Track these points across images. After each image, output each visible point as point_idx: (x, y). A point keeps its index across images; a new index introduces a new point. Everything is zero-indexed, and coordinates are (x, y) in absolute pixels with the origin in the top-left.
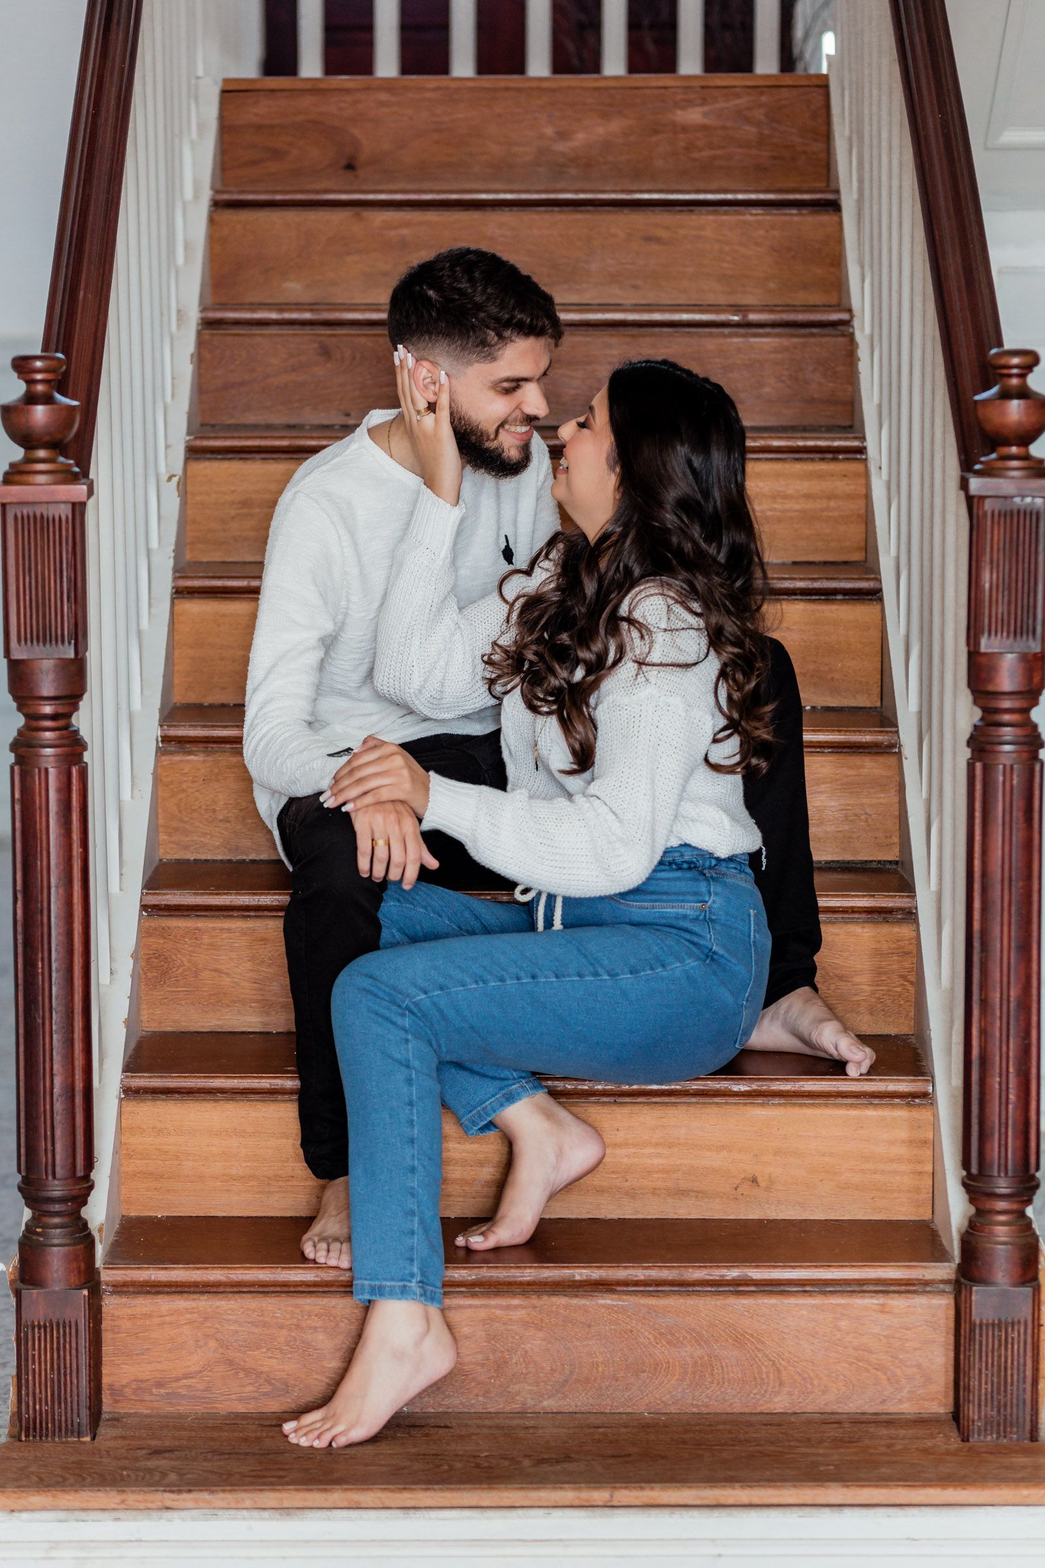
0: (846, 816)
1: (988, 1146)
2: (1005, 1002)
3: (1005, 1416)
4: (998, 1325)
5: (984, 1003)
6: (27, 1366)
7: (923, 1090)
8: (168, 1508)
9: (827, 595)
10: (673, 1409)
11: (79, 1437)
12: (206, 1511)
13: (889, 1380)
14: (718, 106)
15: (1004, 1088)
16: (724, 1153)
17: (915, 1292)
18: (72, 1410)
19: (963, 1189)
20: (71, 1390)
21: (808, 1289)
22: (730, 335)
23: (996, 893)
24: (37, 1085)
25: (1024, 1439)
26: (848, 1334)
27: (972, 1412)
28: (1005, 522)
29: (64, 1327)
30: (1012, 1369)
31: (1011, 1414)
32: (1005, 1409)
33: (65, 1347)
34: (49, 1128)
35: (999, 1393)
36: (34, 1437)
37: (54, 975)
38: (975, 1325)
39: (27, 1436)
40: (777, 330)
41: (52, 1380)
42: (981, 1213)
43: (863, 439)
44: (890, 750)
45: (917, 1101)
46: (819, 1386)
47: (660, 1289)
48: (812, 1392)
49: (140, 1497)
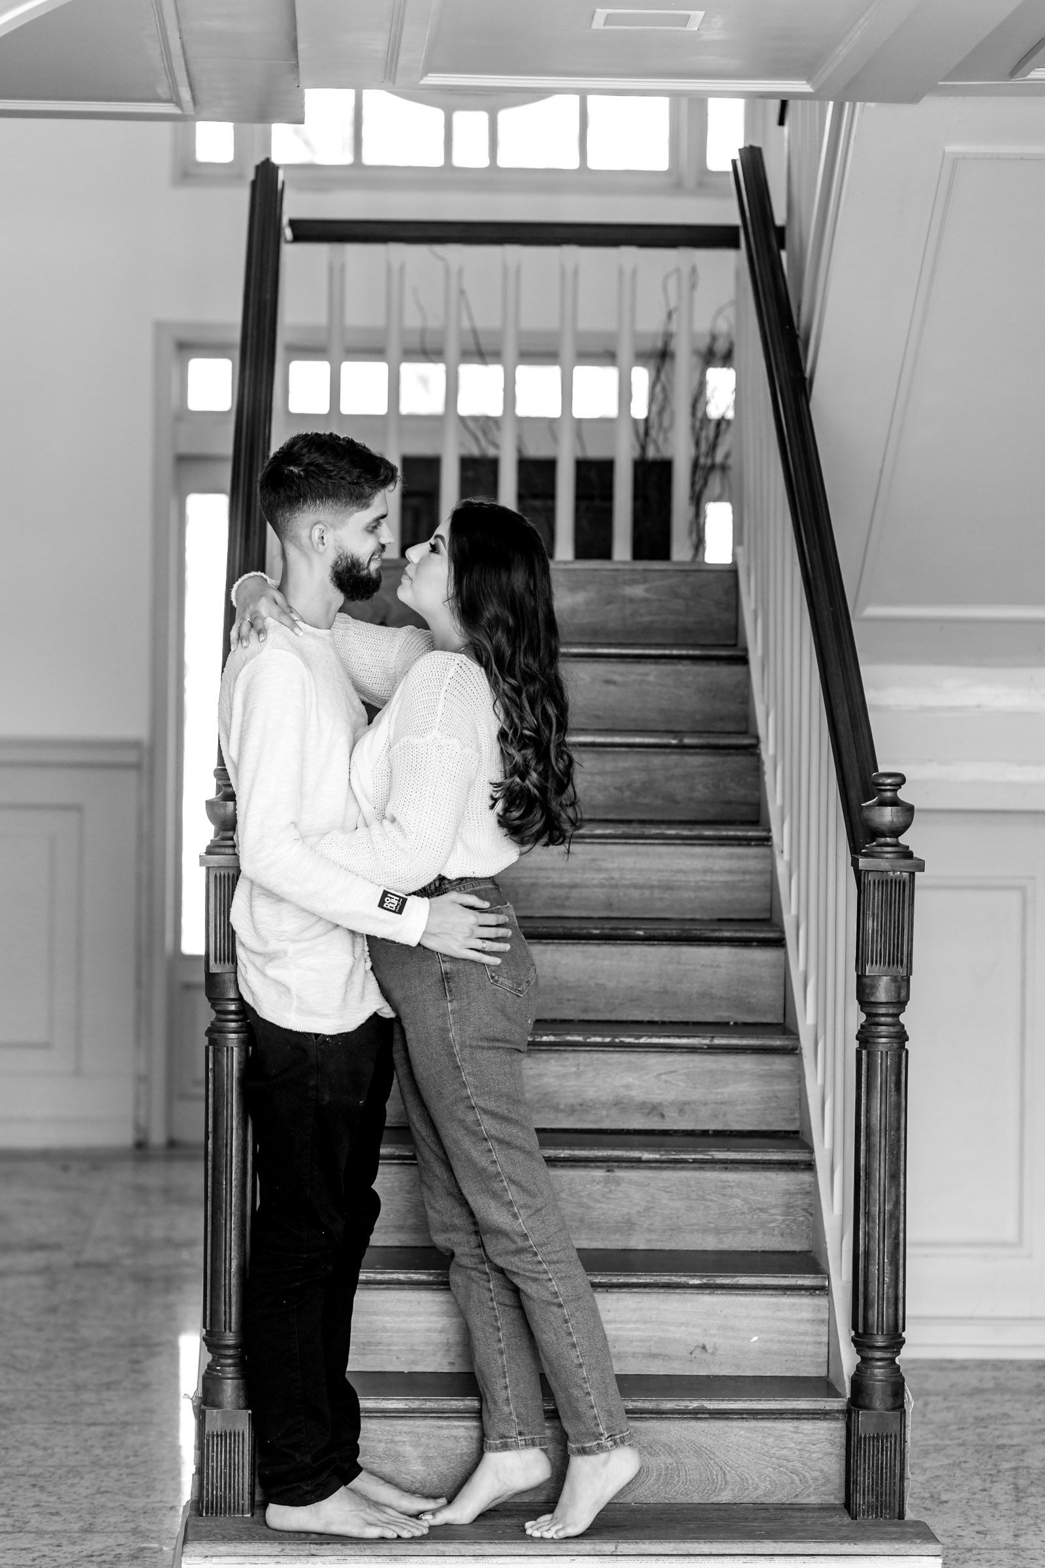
0: (762, 1098)
1: (870, 1313)
2: (882, 1214)
3: (882, 1501)
4: (876, 1438)
5: (868, 1214)
6: (208, 1463)
7: (822, 1284)
8: (313, 1555)
9: (746, 943)
10: (652, 1500)
11: (243, 1514)
12: (340, 1558)
13: (800, 1480)
14: (656, 583)
15: (881, 1273)
16: (683, 1328)
17: (818, 1419)
18: (238, 1495)
19: (853, 1344)
20: (238, 1481)
21: (745, 1416)
22: (670, 754)
23: (876, 1139)
24: (221, 1266)
25: (894, 1518)
26: (772, 1448)
27: (859, 1499)
28: (883, 888)
29: (235, 1436)
30: (886, 1468)
31: (886, 1501)
32: (882, 1497)
33: (234, 1450)
34: (227, 1296)
35: (877, 1486)
36: (212, 1514)
37: (234, 1190)
38: (861, 1438)
39: (207, 1513)
40: (704, 751)
41: (225, 1473)
42: (865, 1360)
43: (769, 830)
44: (793, 1051)
45: (817, 1292)
46: (752, 1484)
47: (643, 1416)
48: (747, 1489)
49: (294, 1547)
